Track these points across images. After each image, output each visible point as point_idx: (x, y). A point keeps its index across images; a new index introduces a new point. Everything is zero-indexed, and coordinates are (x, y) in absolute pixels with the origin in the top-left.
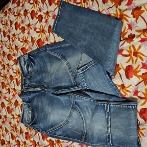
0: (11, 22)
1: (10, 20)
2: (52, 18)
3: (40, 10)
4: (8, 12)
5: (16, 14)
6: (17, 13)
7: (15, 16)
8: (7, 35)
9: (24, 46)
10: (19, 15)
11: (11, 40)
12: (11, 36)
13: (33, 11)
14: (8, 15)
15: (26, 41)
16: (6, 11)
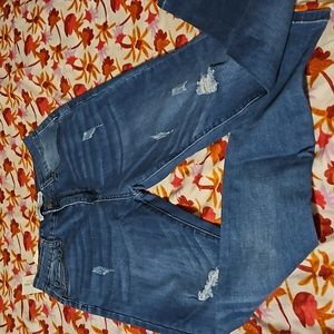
0: (17, 34)
1: (16, 30)
2: (115, 40)
3: (89, 17)
4: (12, 8)
5: (29, 17)
6: (33, 15)
7: (28, 21)
8: (5, 63)
9: (44, 95)
10: (36, 19)
11: (12, 76)
12: (14, 68)
13: (71, 16)
14: (11, 16)
15: (47, 85)
16: (8, 7)
